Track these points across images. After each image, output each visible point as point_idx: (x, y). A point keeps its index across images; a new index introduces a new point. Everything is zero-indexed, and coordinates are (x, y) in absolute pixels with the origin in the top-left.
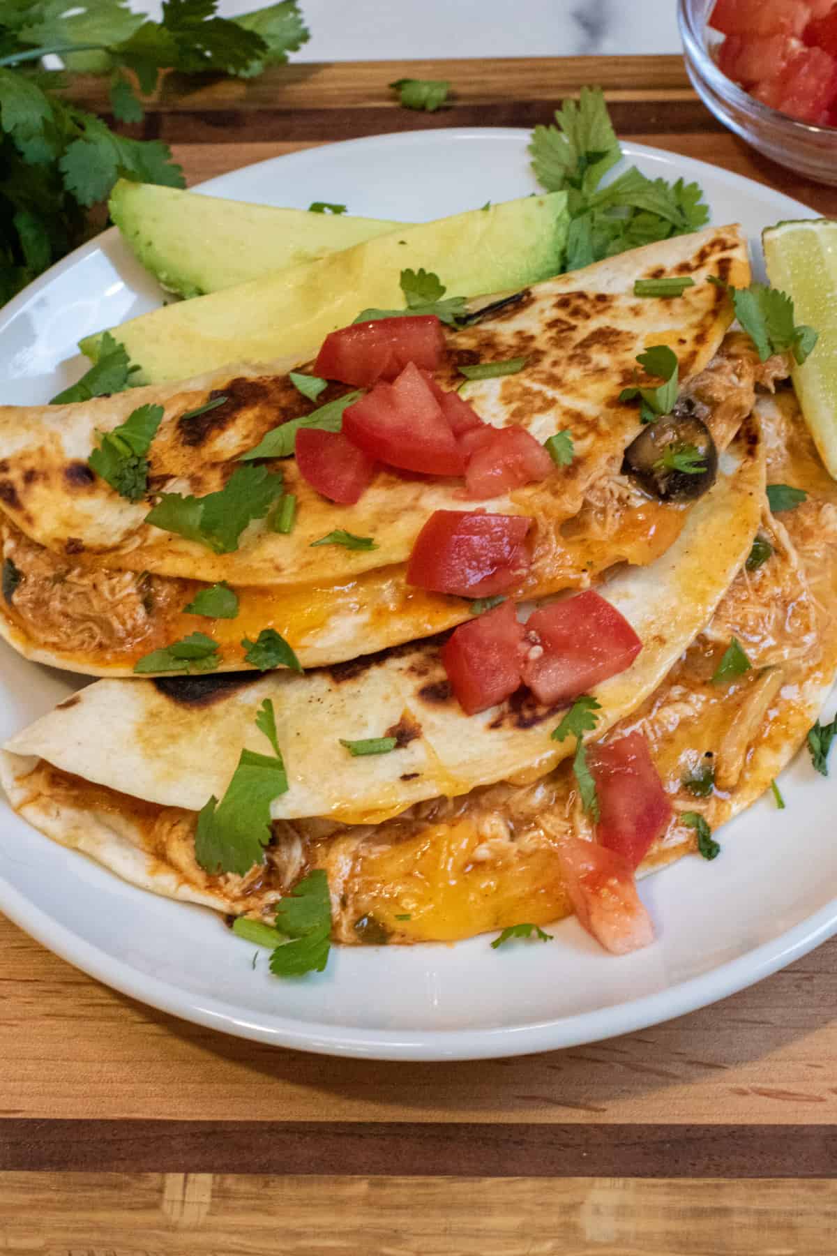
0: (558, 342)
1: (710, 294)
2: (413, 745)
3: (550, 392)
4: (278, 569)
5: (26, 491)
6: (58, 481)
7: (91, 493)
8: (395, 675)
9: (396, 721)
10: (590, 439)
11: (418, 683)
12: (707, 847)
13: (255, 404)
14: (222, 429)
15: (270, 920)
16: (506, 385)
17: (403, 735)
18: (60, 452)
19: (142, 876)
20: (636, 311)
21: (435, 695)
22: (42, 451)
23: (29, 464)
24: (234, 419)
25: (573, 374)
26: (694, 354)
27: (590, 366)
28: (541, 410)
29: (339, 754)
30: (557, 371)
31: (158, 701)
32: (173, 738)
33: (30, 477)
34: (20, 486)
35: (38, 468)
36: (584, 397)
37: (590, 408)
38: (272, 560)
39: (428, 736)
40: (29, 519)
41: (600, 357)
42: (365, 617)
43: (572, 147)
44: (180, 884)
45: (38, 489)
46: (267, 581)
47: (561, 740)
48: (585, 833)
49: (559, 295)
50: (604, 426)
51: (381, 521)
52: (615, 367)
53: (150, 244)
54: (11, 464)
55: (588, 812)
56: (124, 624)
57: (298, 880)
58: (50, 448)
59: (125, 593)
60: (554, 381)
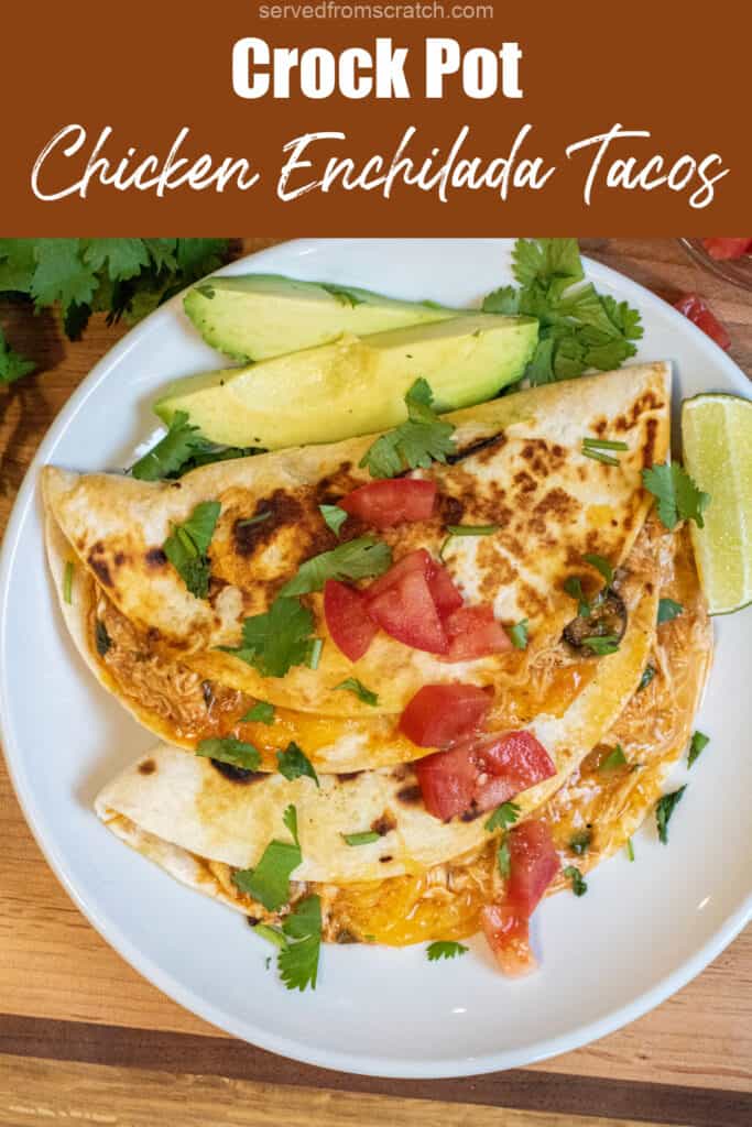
0: (522, 501)
1: (638, 464)
2: (391, 834)
3: (514, 562)
4: (306, 700)
5: (117, 571)
6: (141, 564)
7: (164, 574)
8: (381, 778)
9: (379, 815)
10: (541, 617)
11: (396, 787)
12: (580, 889)
13: (292, 523)
14: (267, 543)
15: (280, 925)
16: (482, 544)
17: (382, 827)
18: (142, 540)
19: (192, 882)
20: (582, 474)
21: (410, 796)
22: (129, 538)
23: (118, 548)
24: (276, 535)
25: (532, 542)
26: (622, 541)
27: (544, 536)
28: (506, 581)
29: (339, 842)
30: (520, 537)
31: (212, 773)
32: (222, 808)
33: (119, 559)
34: (112, 566)
35: (126, 553)
36: (538, 572)
37: (543, 586)
38: (301, 690)
39: (401, 829)
40: (119, 596)
41: (553, 527)
42: (364, 739)
43: (545, 259)
44: (217, 894)
45: (126, 570)
46: (298, 706)
47: (492, 830)
48: (498, 884)
49: (526, 440)
50: (551, 607)
51: (384, 676)
52: (562, 541)
53: (212, 329)
54: (105, 546)
55: (503, 875)
56: (190, 715)
57: (300, 901)
58: (135, 536)
59: (192, 691)
60: (517, 548)
